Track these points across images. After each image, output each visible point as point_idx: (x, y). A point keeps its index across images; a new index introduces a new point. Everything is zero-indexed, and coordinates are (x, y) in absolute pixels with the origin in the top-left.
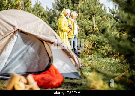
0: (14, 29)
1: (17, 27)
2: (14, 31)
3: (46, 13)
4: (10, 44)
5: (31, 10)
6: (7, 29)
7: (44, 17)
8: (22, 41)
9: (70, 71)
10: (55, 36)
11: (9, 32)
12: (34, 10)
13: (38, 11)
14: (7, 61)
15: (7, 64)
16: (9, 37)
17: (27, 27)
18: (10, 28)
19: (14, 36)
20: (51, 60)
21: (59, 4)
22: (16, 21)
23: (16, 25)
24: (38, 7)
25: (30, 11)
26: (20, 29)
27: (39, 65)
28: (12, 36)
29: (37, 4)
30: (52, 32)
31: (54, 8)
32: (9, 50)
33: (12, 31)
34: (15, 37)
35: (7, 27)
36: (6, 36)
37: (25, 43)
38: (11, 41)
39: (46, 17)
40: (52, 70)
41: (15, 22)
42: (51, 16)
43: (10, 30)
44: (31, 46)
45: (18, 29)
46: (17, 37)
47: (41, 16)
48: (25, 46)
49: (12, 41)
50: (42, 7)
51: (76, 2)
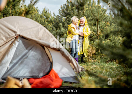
0: (16, 35)
1: (18, 33)
2: (15, 37)
3: (53, 19)
4: (11, 50)
5: (39, 16)
6: (9, 35)
7: (51, 23)
8: (23, 46)
11: (10, 38)
12: (41, 17)
13: (46, 18)
14: (9, 65)
15: (8, 69)
16: (10, 43)
17: (28, 33)
18: (12, 34)
19: (16, 42)
23: (17, 30)
24: (45, 14)
25: (38, 17)
26: (22, 34)
28: (14, 42)
29: (44, 10)
31: (60, 14)
32: (10, 55)
35: (9, 33)
36: (7, 41)
37: (27, 48)
38: (13, 47)
39: (53, 23)
43: (12, 36)
45: (19, 35)
46: (18, 43)
47: (49, 22)
48: (27, 51)
49: (14, 46)
50: (49, 13)
51: (81, 8)
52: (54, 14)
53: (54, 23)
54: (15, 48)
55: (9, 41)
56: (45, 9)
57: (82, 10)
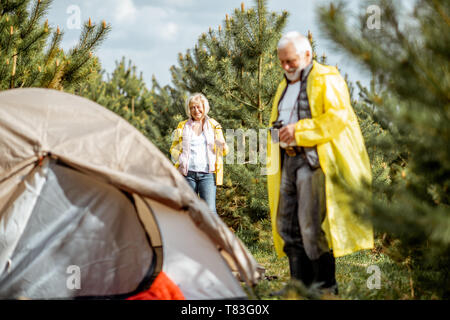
0: (36, 152)
1: (46, 148)
2: (35, 159)
3: (149, 101)
4: (21, 203)
5: (102, 90)
6: (14, 154)
7: (143, 112)
8: (60, 191)
9: (219, 292)
10: (172, 177)
11: (17, 163)
12: (109, 91)
13: (125, 94)
14: (12, 258)
15: (9, 270)
16: (17, 180)
17: (81, 147)
18: (24, 151)
19: (37, 175)
20: (157, 256)
21: (194, 69)
22: (44, 127)
23: (42, 138)
24: (123, 80)
25: (99, 91)
26: (57, 151)
27: (116, 272)
28: (29, 177)
29: (119, 69)
30: (161, 165)
31: (176, 82)
32: (16, 222)
33: (29, 158)
34: (40, 181)
35: (13, 147)
36: (7, 175)
38: (26, 193)
39: (149, 113)
40: (161, 290)
41: (40, 130)
42: (165, 108)
43: (24, 155)
44: (93, 211)
45: (49, 154)
46: (44, 180)
47: (136, 108)
48: (73, 209)
49: (30, 191)
50: (138, 77)
51: (248, 63)
52: (154, 80)
53: (154, 112)
54: (33, 196)
55: (14, 174)
56: (122, 64)
57: (253, 70)
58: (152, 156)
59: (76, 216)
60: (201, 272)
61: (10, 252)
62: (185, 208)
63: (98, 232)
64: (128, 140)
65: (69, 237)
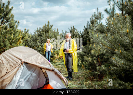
0: (21, 61)
1: (23, 60)
4: (18, 72)
6: (16, 62)
8: (27, 69)
9: (61, 87)
10: (50, 64)
11: (17, 64)
14: (17, 84)
15: (17, 87)
16: (17, 68)
17: (30, 60)
18: (19, 61)
23: (22, 58)
28: (20, 67)
30: (47, 62)
32: (18, 76)
33: (20, 63)
34: (22, 67)
35: (16, 60)
37: (29, 71)
38: (19, 70)
41: (21, 56)
44: (34, 72)
45: (24, 62)
54: (21, 71)
58: (45, 60)
59: (30, 74)
60: (57, 83)
61: (16, 83)
62: (53, 71)
63: (35, 76)
64: (40, 57)
65: (29, 78)
